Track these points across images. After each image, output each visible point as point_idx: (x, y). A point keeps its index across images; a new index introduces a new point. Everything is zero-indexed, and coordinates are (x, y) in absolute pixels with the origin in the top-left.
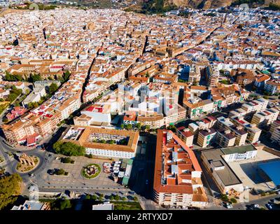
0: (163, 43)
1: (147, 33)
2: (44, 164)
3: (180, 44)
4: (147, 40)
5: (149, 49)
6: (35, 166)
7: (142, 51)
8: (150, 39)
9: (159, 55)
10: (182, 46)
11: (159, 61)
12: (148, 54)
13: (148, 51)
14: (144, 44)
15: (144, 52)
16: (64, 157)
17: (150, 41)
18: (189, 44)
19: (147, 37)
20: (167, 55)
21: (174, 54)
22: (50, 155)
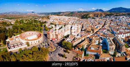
0: (89, 27)
1: (83, 23)
2: (57, 50)
3: (96, 27)
4: (83, 26)
5: (84, 29)
6: (54, 50)
7: (80, 30)
8: (84, 25)
9: (88, 32)
10: (97, 28)
11: (89, 36)
12: (83, 32)
13: (83, 30)
14: (82, 27)
15: (82, 30)
16: (65, 50)
17: (84, 26)
18: (99, 27)
19: (83, 24)
20: (92, 32)
21: (95, 31)
22: (59, 47)
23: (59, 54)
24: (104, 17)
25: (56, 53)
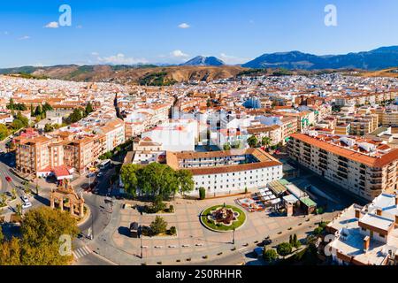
6: (86, 217)
16: (142, 204)
22: (107, 201)
23: (123, 231)
24: (231, 79)
25: (106, 230)
